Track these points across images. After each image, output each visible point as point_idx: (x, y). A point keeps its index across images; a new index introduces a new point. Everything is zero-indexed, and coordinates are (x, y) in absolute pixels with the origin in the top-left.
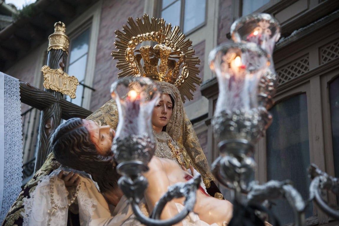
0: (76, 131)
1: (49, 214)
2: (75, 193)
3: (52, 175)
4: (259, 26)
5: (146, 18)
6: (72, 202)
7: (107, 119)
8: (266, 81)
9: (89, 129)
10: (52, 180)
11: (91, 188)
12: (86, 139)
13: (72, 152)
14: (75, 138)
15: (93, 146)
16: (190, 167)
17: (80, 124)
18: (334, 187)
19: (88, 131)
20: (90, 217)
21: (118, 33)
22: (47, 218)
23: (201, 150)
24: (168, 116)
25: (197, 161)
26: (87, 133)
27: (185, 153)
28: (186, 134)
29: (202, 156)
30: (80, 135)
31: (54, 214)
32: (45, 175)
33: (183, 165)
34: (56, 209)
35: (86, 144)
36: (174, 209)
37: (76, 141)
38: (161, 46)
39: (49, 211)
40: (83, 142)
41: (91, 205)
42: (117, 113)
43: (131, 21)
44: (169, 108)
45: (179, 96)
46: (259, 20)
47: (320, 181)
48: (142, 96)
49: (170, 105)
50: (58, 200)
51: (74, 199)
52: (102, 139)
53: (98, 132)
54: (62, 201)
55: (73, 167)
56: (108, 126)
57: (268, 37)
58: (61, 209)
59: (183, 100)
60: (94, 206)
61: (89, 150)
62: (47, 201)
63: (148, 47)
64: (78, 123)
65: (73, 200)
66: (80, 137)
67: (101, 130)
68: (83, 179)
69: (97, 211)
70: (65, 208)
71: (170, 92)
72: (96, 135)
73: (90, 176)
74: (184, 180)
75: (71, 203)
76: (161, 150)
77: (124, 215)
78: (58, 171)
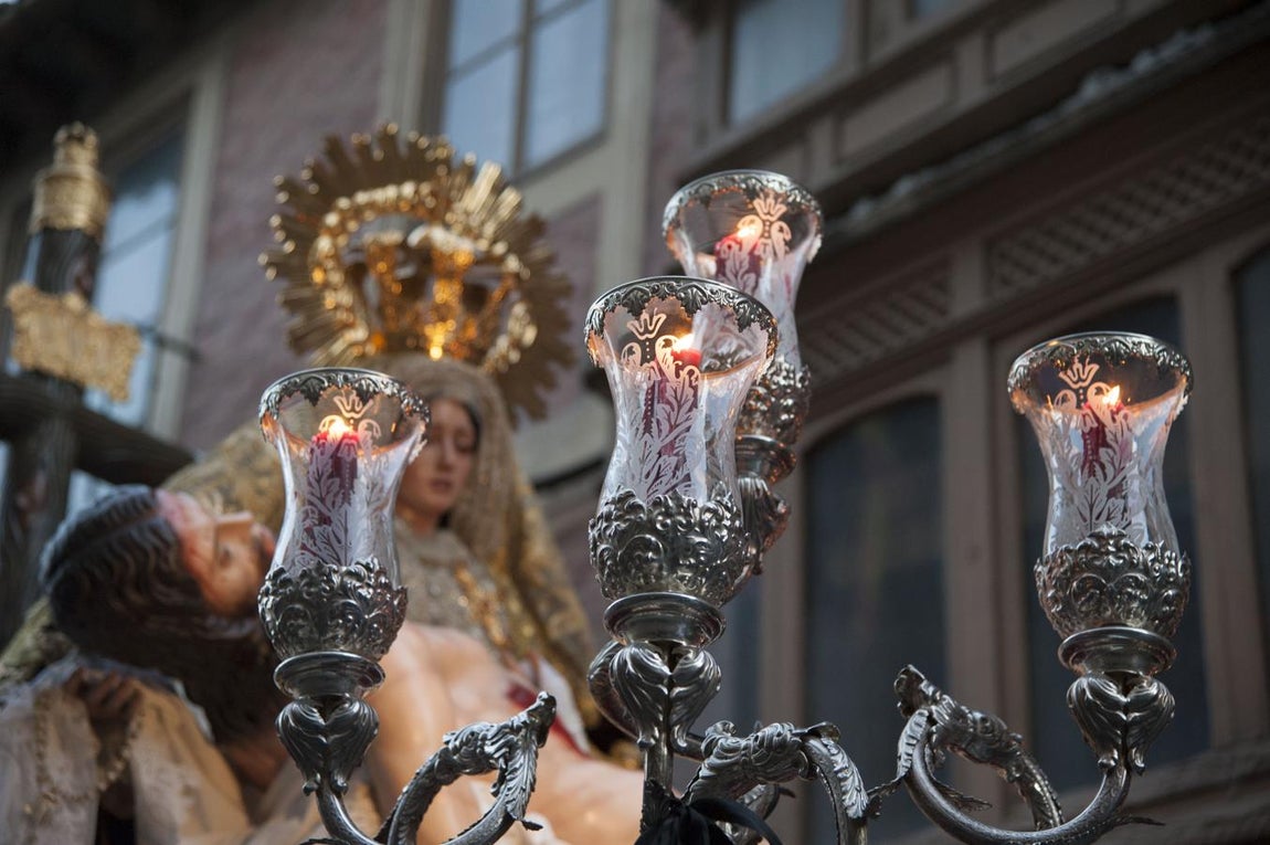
0: (135, 533)
1: (31, 820)
2: (124, 744)
3: (45, 681)
4: (753, 211)
5: (388, 140)
6: (112, 776)
7: (243, 488)
8: (771, 392)
9: (179, 525)
10: (42, 700)
11: (183, 730)
12: (166, 560)
13: (117, 605)
14: (128, 558)
15: (190, 584)
16: (529, 657)
17: (146, 507)
18: (975, 738)
19: (175, 534)
20: (173, 829)
21: (290, 186)
22: (22, 832)
23: (570, 596)
24: (457, 477)
25: (555, 632)
26: (170, 538)
27: (515, 606)
28: (518, 539)
29: (573, 619)
30: (149, 547)
31: (46, 820)
32: (19, 682)
33: (508, 652)
34: (54, 801)
35: (168, 580)
36: (469, 802)
37: (132, 570)
38: (438, 235)
39: (28, 809)
40: (159, 572)
41: (178, 786)
42: (277, 468)
43: (334, 149)
44: (462, 450)
45: (499, 407)
46: (752, 194)
47: (931, 721)
48: (362, 432)
49: (467, 441)
50: (61, 770)
51: (119, 766)
52: (224, 559)
53: (211, 534)
54: (77, 772)
55: (120, 656)
56: (245, 516)
57: (781, 248)
58: (72, 802)
59: (513, 420)
60: (188, 791)
61: (177, 598)
62: (24, 772)
63: (392, 237)
64: (140, 506)
65: (114, 769)
66: (146, 554)
67: (222, 531)
68: (152, 698)
69: (198, 812)
70: (86, 797)
71: (465, 393)
72: (204, 547)
73: (179, 687)
74: (506, 703)
75: (107, 778)
76: (431, 595)
77: (294, 823)
78: (65, 669)
